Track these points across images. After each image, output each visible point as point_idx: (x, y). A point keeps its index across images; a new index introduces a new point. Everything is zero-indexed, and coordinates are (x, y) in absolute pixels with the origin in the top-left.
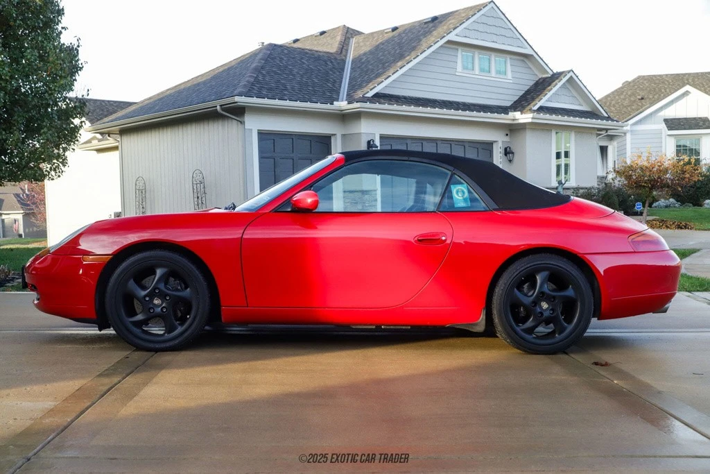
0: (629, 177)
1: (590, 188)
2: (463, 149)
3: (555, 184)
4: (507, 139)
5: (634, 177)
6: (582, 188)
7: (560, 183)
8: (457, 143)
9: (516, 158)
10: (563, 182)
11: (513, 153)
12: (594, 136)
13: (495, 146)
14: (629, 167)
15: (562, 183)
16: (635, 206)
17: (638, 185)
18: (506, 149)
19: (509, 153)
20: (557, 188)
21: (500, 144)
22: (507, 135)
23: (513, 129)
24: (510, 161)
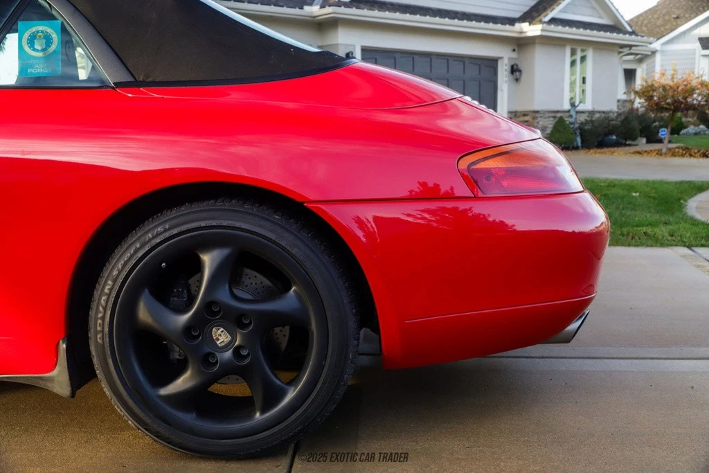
0: (650, 98)
1: (608, 112)
2: (462, 66)
3: (567, 106)
4: (514, 55)
5: (655, 98)
6: (599, 112)
7: (573, 105)
8: (456, 59)
9: (524, 78)
10: (576, 104)
11: (520, 71)
12: (616, 54)
13: (500, 63)
14: (649, 86)
15: (574, 106)
16: (658, 132)
17: (659, 108)
18: (512, 67)
19: (516, 71)
20: (569, 111)
21: (506, 61)
22: (514, 50)
23: (521, 44)
24: (517, 80)
